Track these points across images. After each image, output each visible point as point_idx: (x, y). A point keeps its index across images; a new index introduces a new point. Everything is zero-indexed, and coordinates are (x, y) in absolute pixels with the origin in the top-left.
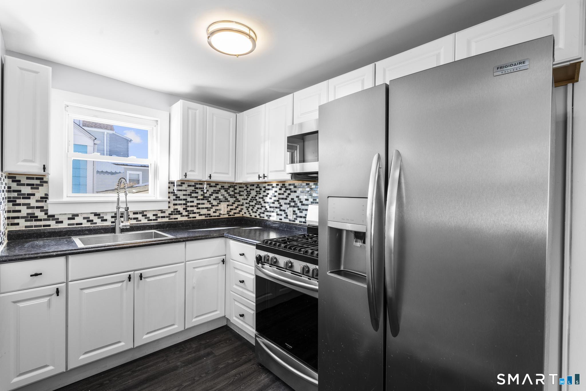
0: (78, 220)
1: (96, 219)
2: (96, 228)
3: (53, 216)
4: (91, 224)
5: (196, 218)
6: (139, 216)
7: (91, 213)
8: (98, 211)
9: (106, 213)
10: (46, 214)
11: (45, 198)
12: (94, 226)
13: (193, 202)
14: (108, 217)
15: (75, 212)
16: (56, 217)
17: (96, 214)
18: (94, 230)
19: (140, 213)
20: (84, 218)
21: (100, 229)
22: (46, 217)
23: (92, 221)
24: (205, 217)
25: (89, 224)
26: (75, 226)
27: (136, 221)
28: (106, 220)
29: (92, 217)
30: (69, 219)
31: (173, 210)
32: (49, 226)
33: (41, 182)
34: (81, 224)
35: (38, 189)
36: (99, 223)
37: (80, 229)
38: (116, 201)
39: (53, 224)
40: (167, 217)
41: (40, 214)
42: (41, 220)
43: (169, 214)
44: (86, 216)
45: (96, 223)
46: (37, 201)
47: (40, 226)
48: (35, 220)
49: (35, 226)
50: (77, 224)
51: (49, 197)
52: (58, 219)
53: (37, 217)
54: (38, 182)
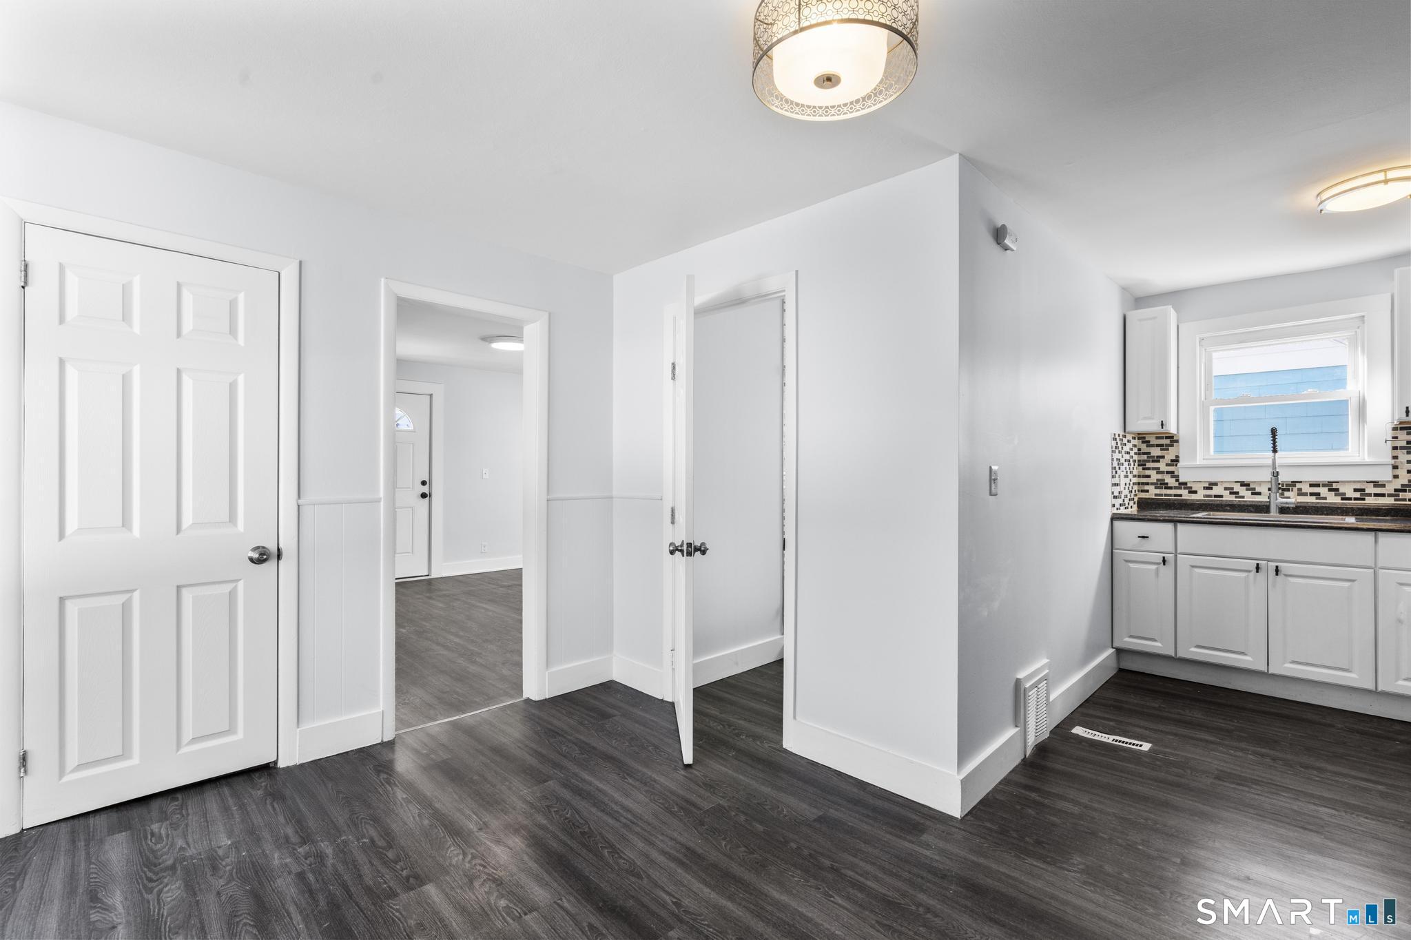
0: (1217, 490)
1: (1241, 490)
2: (1243, 503)
3: (1185, 484)
4: (1236, 497)
6: (1323, 491)
7: (1236, 482)
8: (1246, 479)
9: (1260, 483)
10: (1177, 480)
11: (1175, 461)
12: (1239, 501)
14: (1263, 489)
15: (1213, 480)
16: (1189, 485)
17: (1243, 484)
18: (1239, 506)
19: (1324, 485)
20: (1226, 489)
21: (1247, 506)
22: (1177, 484)
23: (1237, 493)
25: (1232, 498)
26: (1213, 499)
27: (1317, 499)
28: (1259, 494)
29: (1237, 488)
30: (1205, 488)
32: (1181, 495)
33: (1171, 441)
34: (1221, 496)
35: (1168, 450)
36: (1248, 497)
37: (1218, 503)
38: (1271, 465)
39: (1185, 494)
40: (1391, 495)
41: (1171, 481)
42: (1171, 488)
43: (1397, 490)
44: (1228, 485)
45: (1243, 497)
46: (1167, 465)
47: (1170, 495)
48: (1166, 488)
49: (1166, 495)
50: (1215, 496)
51: (1180, 459)
52: (1191, 488)
53: (1167, 484)
54: (1167, 442)
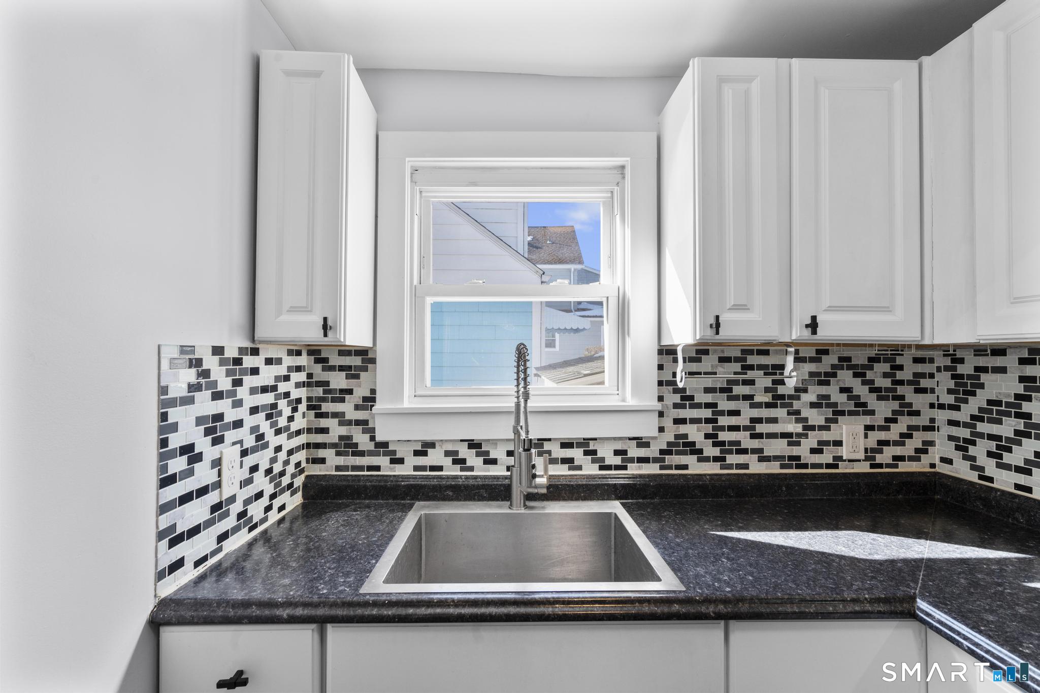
0: (435, 457)
1: (473, 459)
2: (471, 482)
3: (385, 445)
4: (462, 470)
5: (748, 468)
6: (577, 454)
7: (462, 441)
8: (476, 436)
9: (494, 442)
10: (372, 438)
11: (370, 400)
12: (467, 477)
13: (736, 413)
14: (498, 453)
15: (429, 438)
16: (391, 448)
17: (474, 445)
18: (466, 488)
19: (579, 445)
20: (447, 453)
21: (479, 487)
22: (371, 446)
23: (463, 461)
24: (783, 466)
25: (455, 471)
26: (428, 473)
27: (570, 469)
28: (494, 462)
29: (464, 452)
30: (417, 453)
31: (672, 440)
32: (378, 468)
33: (363, 361)
34: (440, 468)
35: (357, 377)
36: (480, 470)
37: (435, 482)
38: (513, 410)
39: (388, 469)
40: (656, 460)
41: (362, 440)
42: (362, 454)
43: (662, 452)
44: (450, 448)
45: (471, 469)
46: (357, 407)
47: (360, 468)
48: (355, 454)
49: (355, 468)
50: (433, 468)
51: (378, 396)
52: (394, 452)
53: (356, 445)
54: (356, 361)
